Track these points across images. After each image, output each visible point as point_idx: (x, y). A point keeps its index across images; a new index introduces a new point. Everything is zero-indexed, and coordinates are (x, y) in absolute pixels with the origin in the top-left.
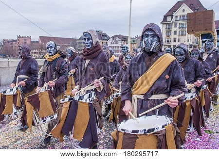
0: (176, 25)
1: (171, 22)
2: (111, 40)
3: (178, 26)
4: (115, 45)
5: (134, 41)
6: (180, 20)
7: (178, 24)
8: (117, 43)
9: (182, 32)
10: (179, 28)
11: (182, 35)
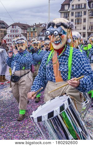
0: (72, 14)
1: (69, 11)
2: (11, 28)
3: (74, 15)
4: (14, 34)
5: (34, 30)
6: (76, 9)
7: (74, 13)
8: (17, 31)
9: (78, 20)
10: (76, 16)
11: (78, 23)
